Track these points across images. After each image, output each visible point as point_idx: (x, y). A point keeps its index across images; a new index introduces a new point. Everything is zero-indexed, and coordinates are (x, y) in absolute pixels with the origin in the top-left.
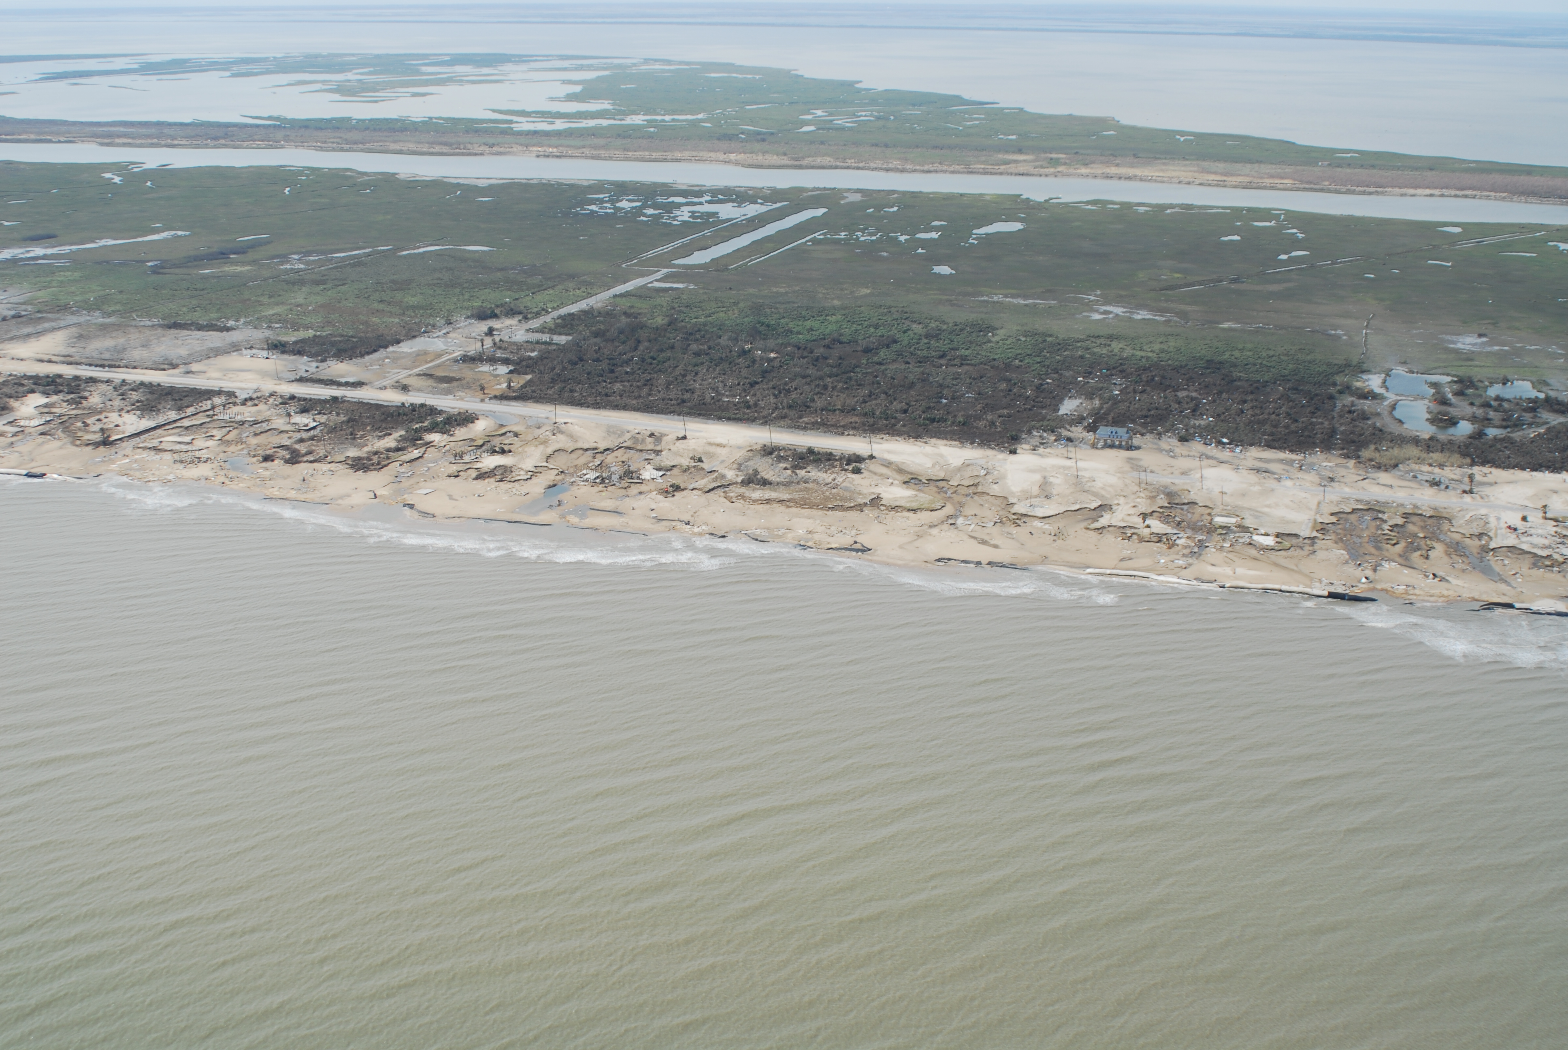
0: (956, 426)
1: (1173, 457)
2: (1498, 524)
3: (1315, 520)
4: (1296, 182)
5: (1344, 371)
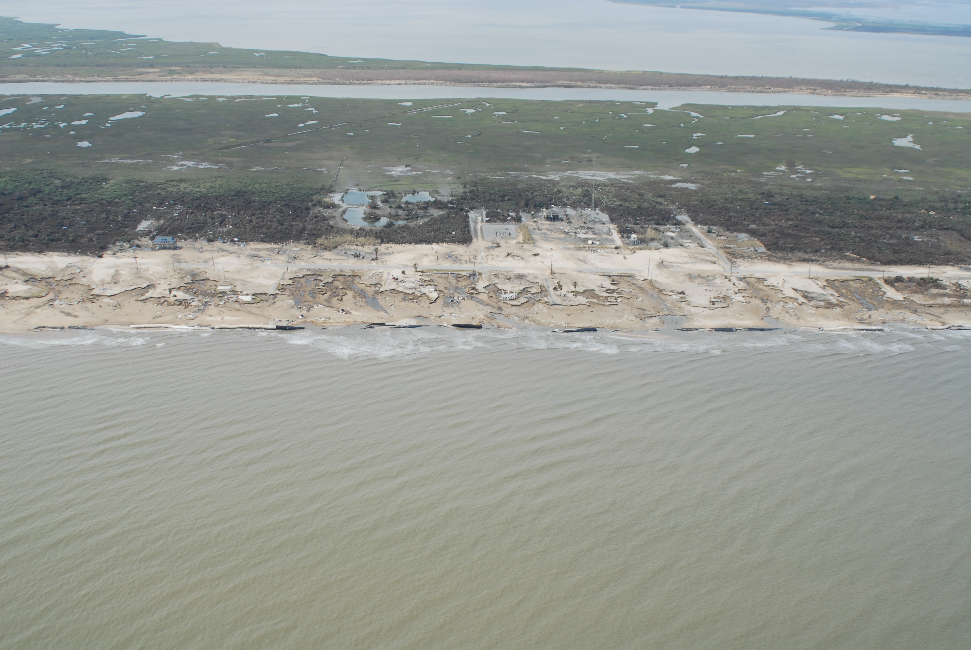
0: (68, 243)
1: (201, 252)
2: (388, 277)
3: (279, 284)
4: (320, 79)
5: (320, 192)
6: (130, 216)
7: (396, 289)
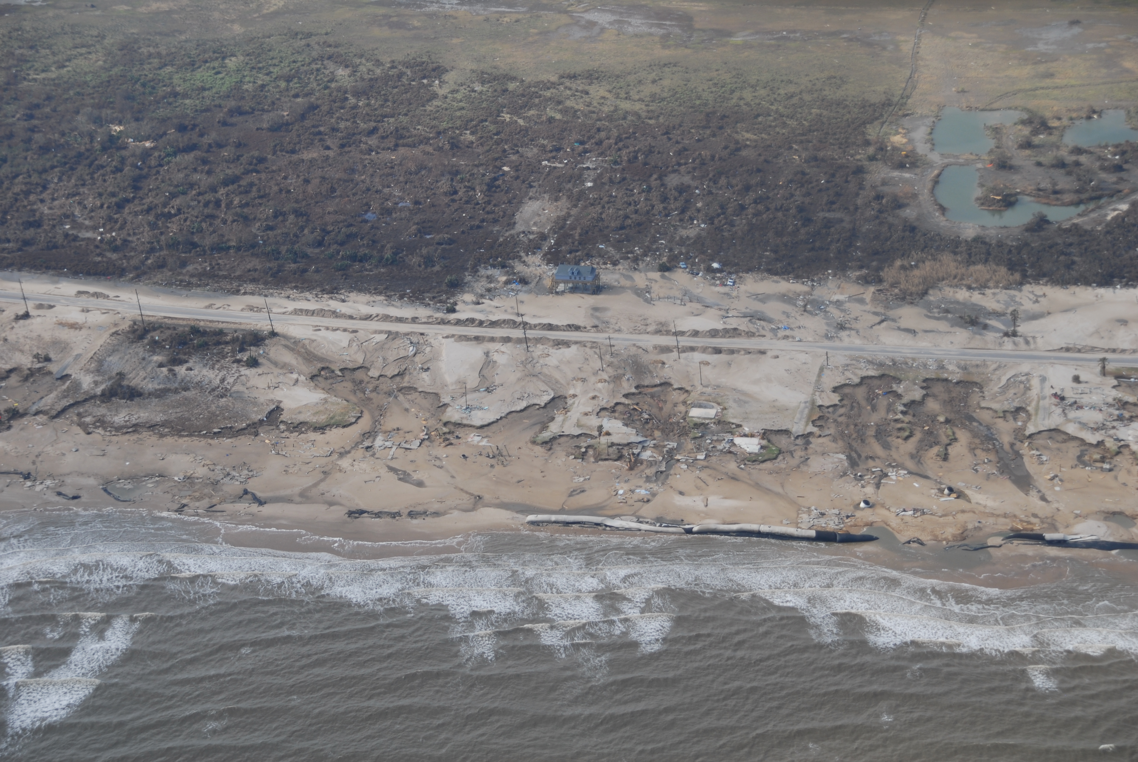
0: (383, 267)
1: (647, 301)
2: (1042, 389)
3: (813, 402)
6: (499, 187)
7: (1063, 428)
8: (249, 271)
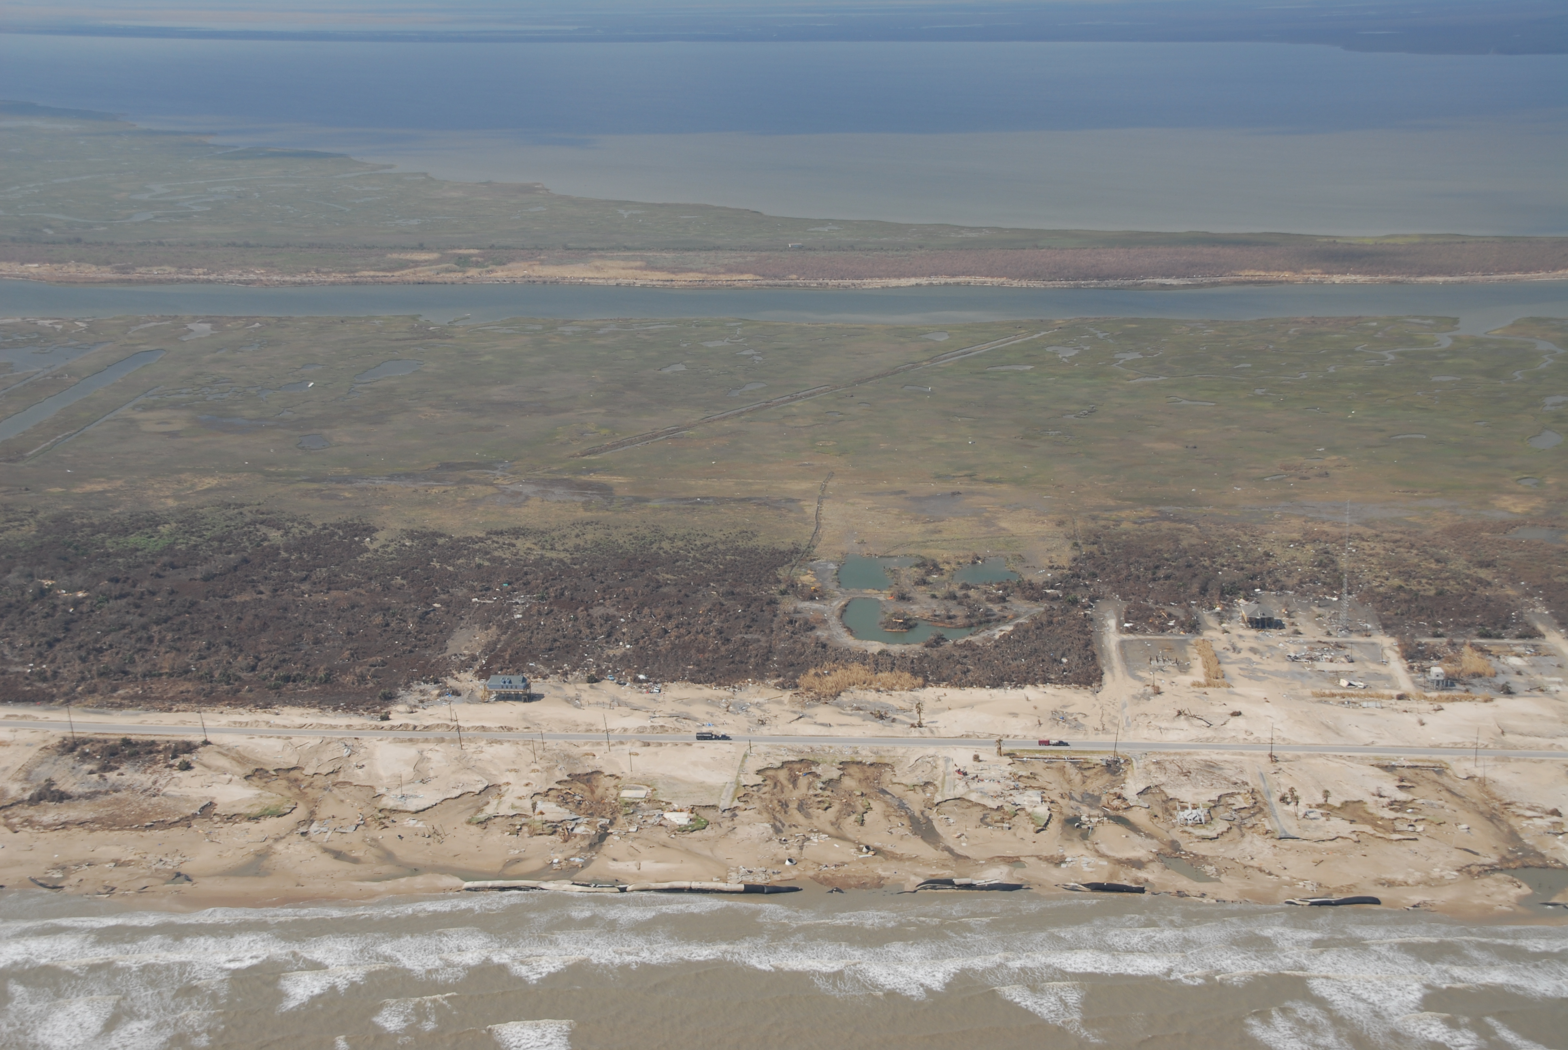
0: (317, 685)
1: (577, 706)
2: (947, 767)
3: (738, 783)
4: (758, 277)
5: (791, 560)
6: (430, 619)
7: (967, 797)
8: (182, 692)
